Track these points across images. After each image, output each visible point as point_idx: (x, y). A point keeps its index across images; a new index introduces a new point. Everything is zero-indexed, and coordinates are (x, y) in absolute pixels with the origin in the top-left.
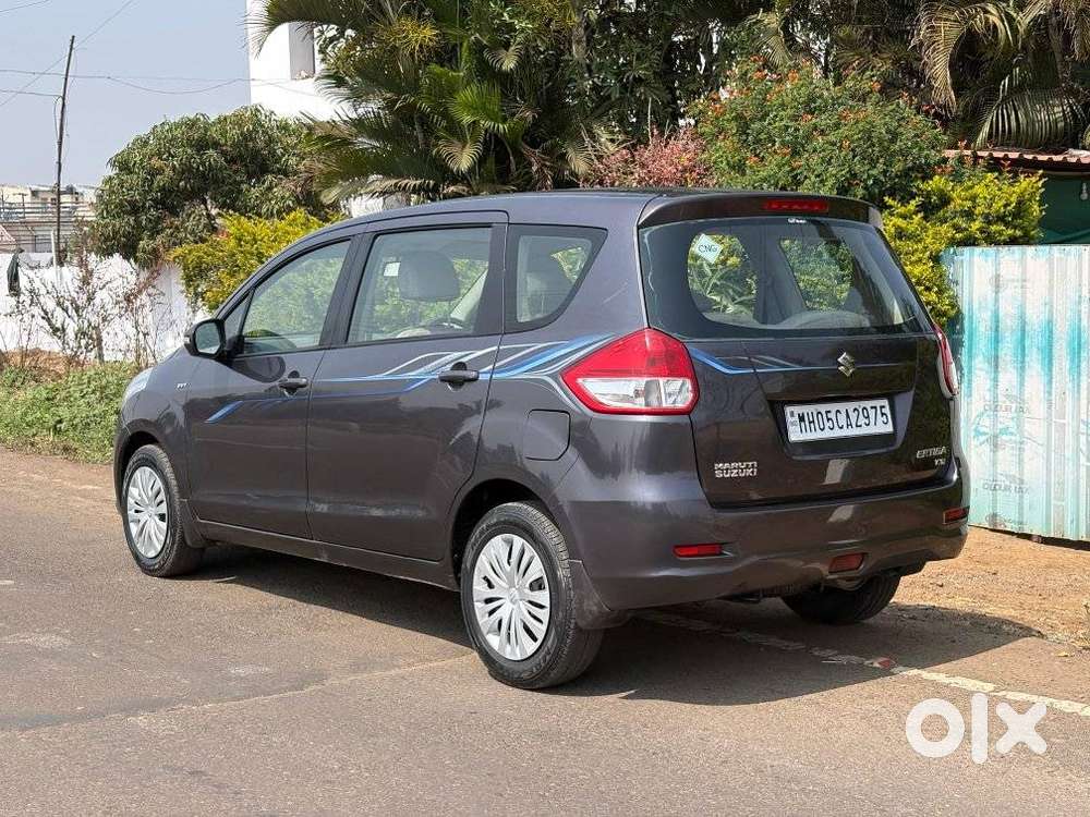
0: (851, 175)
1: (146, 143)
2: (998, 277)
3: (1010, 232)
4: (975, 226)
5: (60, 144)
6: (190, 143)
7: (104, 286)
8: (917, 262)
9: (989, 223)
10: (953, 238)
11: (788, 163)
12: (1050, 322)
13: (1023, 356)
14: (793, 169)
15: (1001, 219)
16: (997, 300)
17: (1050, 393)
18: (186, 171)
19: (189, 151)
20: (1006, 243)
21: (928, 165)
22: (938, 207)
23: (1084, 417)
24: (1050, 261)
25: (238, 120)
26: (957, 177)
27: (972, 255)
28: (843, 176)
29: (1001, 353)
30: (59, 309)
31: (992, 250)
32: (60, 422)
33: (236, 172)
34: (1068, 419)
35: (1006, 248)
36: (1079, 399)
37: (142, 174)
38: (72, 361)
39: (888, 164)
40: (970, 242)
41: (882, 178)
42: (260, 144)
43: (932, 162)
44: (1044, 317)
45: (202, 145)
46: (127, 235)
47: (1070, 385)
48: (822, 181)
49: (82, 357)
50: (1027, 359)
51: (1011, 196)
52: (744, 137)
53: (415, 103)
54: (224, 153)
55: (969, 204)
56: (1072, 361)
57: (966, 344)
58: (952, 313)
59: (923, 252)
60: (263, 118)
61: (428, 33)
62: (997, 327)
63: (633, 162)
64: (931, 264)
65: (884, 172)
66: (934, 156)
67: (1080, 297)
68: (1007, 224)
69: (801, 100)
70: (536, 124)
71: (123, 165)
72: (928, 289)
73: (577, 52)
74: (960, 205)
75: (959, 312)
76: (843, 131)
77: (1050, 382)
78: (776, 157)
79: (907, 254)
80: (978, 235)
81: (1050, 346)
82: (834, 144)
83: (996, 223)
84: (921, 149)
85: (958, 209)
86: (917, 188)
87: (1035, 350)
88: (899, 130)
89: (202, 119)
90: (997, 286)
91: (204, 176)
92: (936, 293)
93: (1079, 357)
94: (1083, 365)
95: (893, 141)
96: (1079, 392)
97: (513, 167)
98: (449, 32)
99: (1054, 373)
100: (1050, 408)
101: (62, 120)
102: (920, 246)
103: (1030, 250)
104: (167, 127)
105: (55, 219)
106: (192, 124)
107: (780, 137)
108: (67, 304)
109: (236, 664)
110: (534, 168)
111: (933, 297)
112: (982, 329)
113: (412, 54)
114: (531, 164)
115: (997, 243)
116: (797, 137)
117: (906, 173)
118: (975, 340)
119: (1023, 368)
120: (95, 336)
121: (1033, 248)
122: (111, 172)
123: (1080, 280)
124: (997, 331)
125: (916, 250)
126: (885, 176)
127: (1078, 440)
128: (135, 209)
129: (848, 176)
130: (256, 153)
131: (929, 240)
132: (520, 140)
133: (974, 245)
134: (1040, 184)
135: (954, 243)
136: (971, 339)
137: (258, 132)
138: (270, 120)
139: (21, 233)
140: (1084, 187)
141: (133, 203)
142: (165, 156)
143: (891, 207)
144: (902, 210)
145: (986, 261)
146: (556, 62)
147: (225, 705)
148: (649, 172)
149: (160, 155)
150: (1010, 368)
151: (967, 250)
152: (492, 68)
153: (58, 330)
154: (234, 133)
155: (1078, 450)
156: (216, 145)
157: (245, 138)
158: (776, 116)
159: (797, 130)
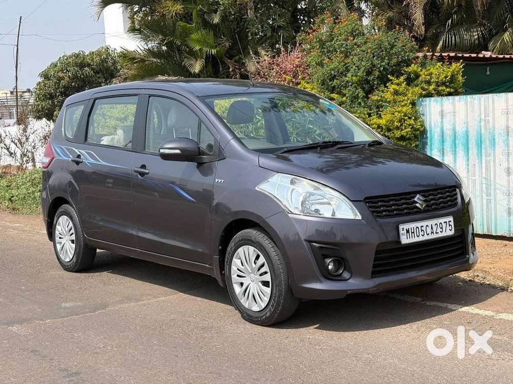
0: (373, 66)
1: (56, 66)
2: (442, 111)
3: (448, 90)
4: (432, 87)
5: (17, 67)
6: (76, 65)
7: (34, 132)
8: (404, 106)
9: (438, 86)
10: (421, 94)
11: (343, 61)
12: (467, 131)
13: (455, 148)
14: (346, 64)
15: (444, 84)
16: (442, 122)
17: (468, 165)
18: (75, 78)
19: (76, 68)
20: (446, 95)
21: (409, 60)
22: (415, 80)
23: (484, 175)
24: (466, 103)
25: (99, 53)
26: (423, 65)
27: (430, 101)
28: (368, 66)
29: (445, 147)
30: (12, 144)
31: (439, 99)
32: (13, 197)
33: (99, 78)
34: (477, 177)
35: (446, 97)
36: (481, 167)
37: (55, 80)
38: (20, 168)
39: (390, 60)
40: (429, 95)
41: (387, 66)
42: (110, 64)
43: (411, 58)
44: (464, 129)
45: (82, 66)
46: (48, 109)
47: (477, 161)
48: (359, 69)
49: (24, 166)
50: (457, 149)
51: (448, 73)
52: (323, 50)
53: (173, 40)
54: (93, 69)
55: (429, 77)
56: (478, 150)
57: (429, 143)
58: (422, 129)
59: (407, 101)
60: (111, 52)
61: (179, 7)
62: (443, 135)
63: (273, 64)
64: (411, 106)
65: (388, 64)
66: (412, 55)
67: (480, 119)
68: (447, 87)
69: (349, 31)
70: (231, 48)
71: (46, 76)
72: (410, 118)
73: (250, 14)
74: (425, 78)
75: (425, 129)
76: (369, 45)
77: (468, 160)
78: (338, 58)
79: (399, 102)
80: (433, 92)
81: (468, 143)
82: (364, 51)
83: (441, 86)
84: (406, 52)
85: (424, 80)
86: (405, 71)
87: (461, 145)
88: (396, 43)
89: (82, 53)
90: (442, 116)
91: (83, 80)
92: (414, 120)
93: (481, 147)
94: (483, 151)
95: (392, 48)
96: (481, 164)
97: (221, 69)
98: (189, 6)
99: (470, 156)
100: (468, 172)
101: (17, 57)
102: (406, 98)
103: (457, 98)
104: (65, 58)
105: (16, 104)
106: (77, 56)
107: (339, 48)
108: (16, 141)
109: (66, 302)
110: (231, 70)
111: (412, 122)
112: (436, 137)
113: (172, 18)
114: (229, 68)
115: (442, 95)
116: (347, 49)
117: (398, 64)
118: (433, 141)
119: (455, 154)
120: (30, 156)
121: (458, 97)
122: (40, 80)
123: (480, 111)
124: (443, 137)
125: (404, 100)
126: (389, 66)
127: (482, 187)
128: (52, 97)
129: (371, 66)
130: (107, 69)
131: (410, 95)
132: (224, 56)
133: (431, 96)
134: (461, 67)
135: (421, 96)
136: (431, 141)
137: (109, 58)
138: (114, 53)
139: (4, 111)
140: (488, 69)
141: (50, 94)
142: (65, 71)
143: (391, 80)
144: (397, 81)
145: (437, 104)
146: (240, 19)
147: (56, 320)
148: (281, 68)
149: (62, 71)
150: (449, 154)
151: (428, 99)
152: (209, 23)
153: (12, 154)
154: (97, 59)
155: (482, 192)
156: (89, 65)
157: (102, 62)
158: (337, 39)
159: (347, 45)
